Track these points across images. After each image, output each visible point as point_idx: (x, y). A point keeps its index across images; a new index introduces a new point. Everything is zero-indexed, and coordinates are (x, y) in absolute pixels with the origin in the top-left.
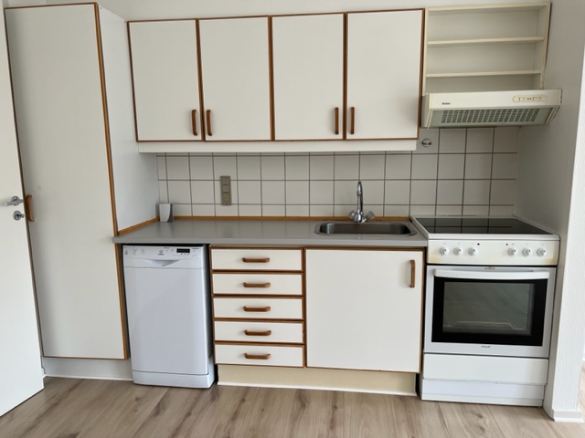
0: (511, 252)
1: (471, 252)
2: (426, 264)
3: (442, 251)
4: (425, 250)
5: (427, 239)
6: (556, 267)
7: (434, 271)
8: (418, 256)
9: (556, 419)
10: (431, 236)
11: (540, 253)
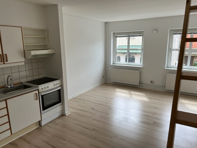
0: (55, 85)
1: (48, 87)
2: (39, 93)
3: (42, 89)
4: (38, 90)
5: (38, 87)
6: (62, 86)
7: (41, 94)
8: (37, 92)
9: (67, 115)
10: (39, 86)
11: (59, 84)
